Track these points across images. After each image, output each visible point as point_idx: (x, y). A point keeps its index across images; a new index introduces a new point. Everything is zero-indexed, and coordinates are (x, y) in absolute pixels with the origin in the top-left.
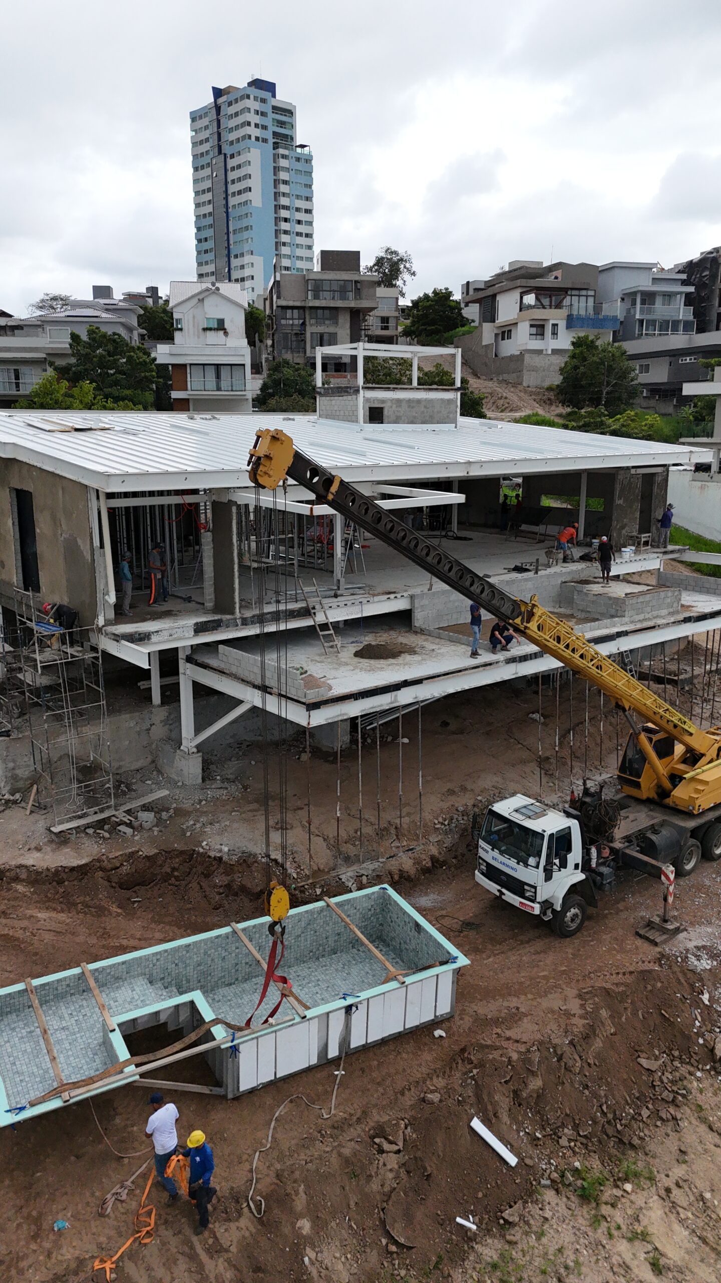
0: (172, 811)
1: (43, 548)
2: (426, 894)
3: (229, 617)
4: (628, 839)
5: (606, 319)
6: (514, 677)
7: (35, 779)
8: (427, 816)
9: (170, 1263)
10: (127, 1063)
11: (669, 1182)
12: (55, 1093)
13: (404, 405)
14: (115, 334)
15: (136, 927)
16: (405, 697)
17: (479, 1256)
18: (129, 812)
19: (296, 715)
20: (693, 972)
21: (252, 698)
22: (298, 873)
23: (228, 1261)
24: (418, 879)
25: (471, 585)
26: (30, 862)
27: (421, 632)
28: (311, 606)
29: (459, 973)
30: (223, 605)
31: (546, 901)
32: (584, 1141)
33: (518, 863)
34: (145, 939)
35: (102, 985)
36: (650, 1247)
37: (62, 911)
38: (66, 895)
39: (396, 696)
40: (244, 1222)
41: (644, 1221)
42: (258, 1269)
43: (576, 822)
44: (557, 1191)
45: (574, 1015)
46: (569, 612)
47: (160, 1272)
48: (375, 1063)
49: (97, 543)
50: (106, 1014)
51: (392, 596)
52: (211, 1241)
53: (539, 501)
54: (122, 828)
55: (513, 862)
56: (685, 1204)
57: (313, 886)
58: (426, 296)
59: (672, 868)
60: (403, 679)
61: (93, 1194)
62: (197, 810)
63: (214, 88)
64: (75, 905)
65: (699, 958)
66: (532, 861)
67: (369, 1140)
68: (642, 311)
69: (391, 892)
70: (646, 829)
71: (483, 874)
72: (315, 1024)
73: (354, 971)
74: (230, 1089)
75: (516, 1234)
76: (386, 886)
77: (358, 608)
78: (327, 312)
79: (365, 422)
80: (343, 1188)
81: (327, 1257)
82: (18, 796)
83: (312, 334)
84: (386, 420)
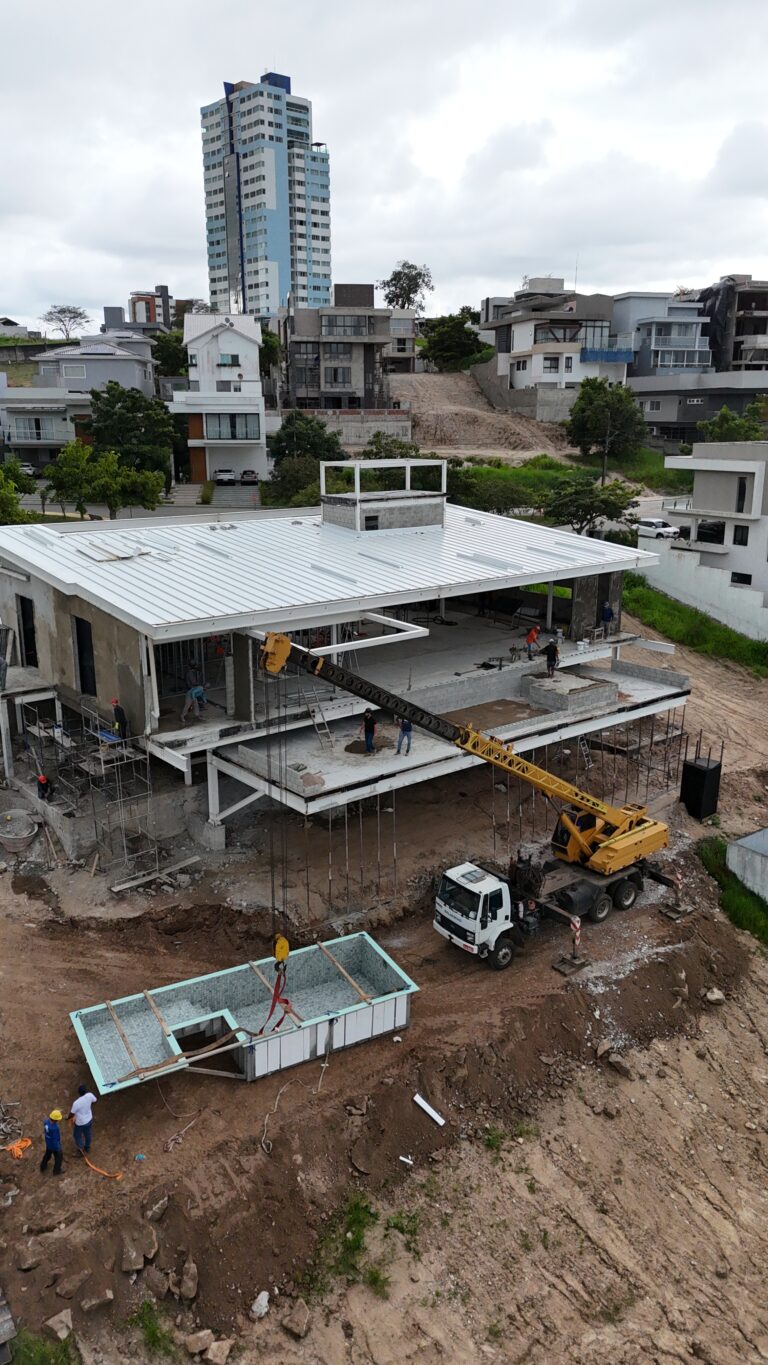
0: (202, 873)
2: (399, 937)
3: (247, 723)
4: (550, 895)
5: (619, 352)
7: (95, 848)
8: (402, 876)
9: (212, 1178)
10: (180, 1056)
11: (548, 1137)
12: (135, 1074)
13: (396, 513)
15: (178, 963)
16: (382, 787)
17: (413, 1180)
18: (169, 875)
19: (297, 804)
20: (590, 995)
21: (263, 788)
22: (299, 922)
23: (248, 1178)
24: (392, 926)
26: (97, 915)
28: (311, 710)
29: (413, 999)
30: (242, 714)
31: (484, 943)
32: (494, 1110)
33: (463, 916)
34: (186, 973)
35: (159, 1005)
36: (529, 1177)
37: (124, 952)
38: (126, 939)
39: (375, 787)
40: (259, 1156)
41: (528, 1161)
42: (267, 1183)
43: (506, 885)
44: (471, 1142)
45: (495, 1026)
47: (206, 1184)
48: (350, 1059)
49: (145, 672)
50: (164, 1024)
54: (165, 887)
55: (458, 915)
56: (558, 1151)
57: (311, 932)
58: (443, 319)
59: (578, 919)
60: (380, 774)
61: (160, 1139)
62: (222, 872)
63: (226, 84)
64: (132, 946)
65: (596, 985)
66: (472, 914)
67: (343, 1108)
68: (657, 344)
69: (368, 938)
70: (567, 888)
71: (439, 923)
72: (307, 1031)
73: (340, 995)
74: (249, 1075)
75: (439, 1167)
76: (364, 933)
77: (349, 708)
78: (341, 347)
79: (362, 530)
80: (324, 1136)
81: (312, 1178)
82: (82, 861)
83: (326, 368)
84: (380, 526)
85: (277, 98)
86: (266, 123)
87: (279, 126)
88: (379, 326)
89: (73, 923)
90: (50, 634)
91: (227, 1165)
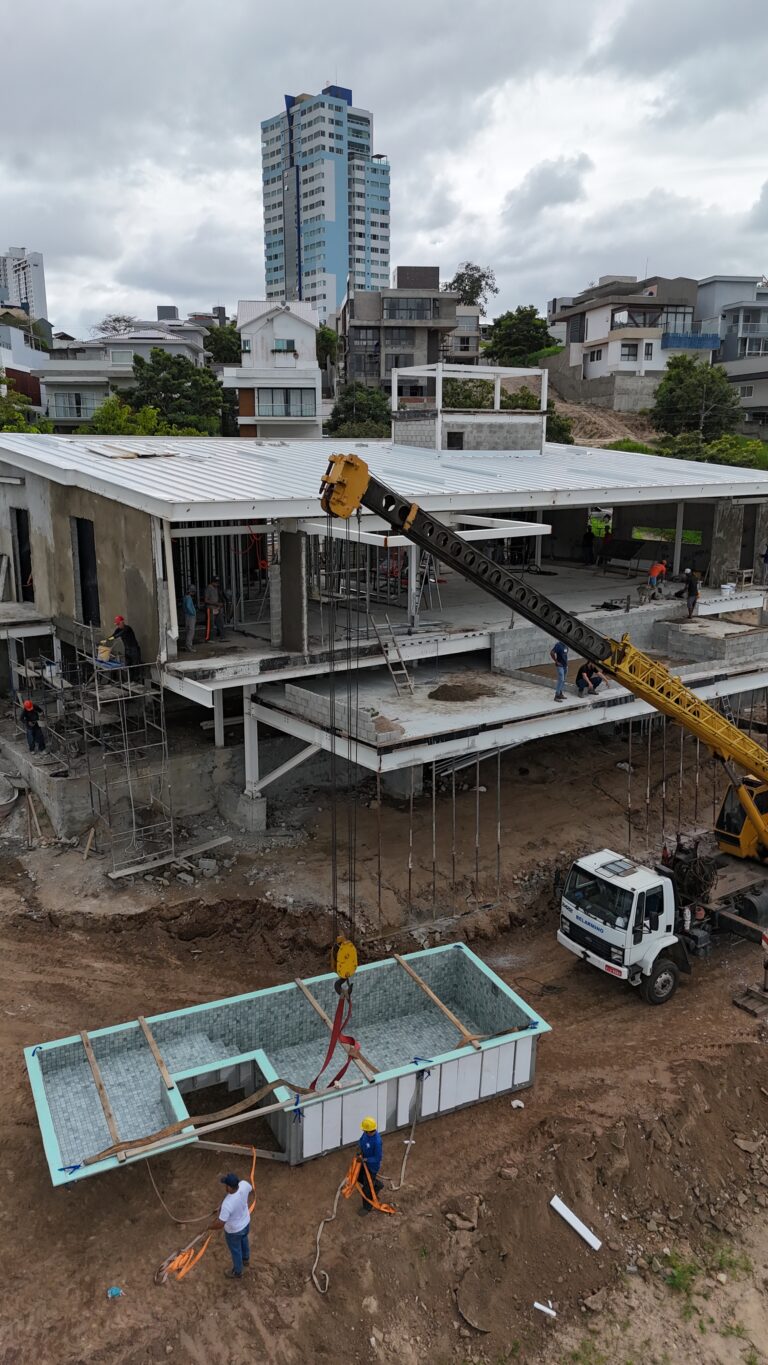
0: (234, 859)
1: (104, 580)
2: (504, 954)
3: (296, 654)
4: (725, 900)
5: (706, 337)
6: (602, 722)
7: (93, 823)
8: (506, 871)
9: (228, 1337)
10: (185, 1123)
12: (112, 1152)
13: (486, 430)
14: (179, 356)
15: (195, 980)
16: (483, 742)
17: (559, 1344)
18: (189, 859)
19: (367, 759)
21: (321, 740)
22: (367, 928)
23: (290, 1338)
24: (496, 938)
25: (558, 622)
26: (86, 909)
27: (501, 673)
28: (383, 644)
29: (539, 1039)
30: (291, 642)
31: (635, 965)
32: (674, 1226)
33: (605, 924)
34: (206, 994)
35: (160, 1040)
36: (746, 1344)
37: (119, 961)
38: (123, 945)
39: (473, 741)
40: (306, 1298)
41: (740, 1316)
42: (321, 1349)
43: (669, 880)
44: (645, 1279)
45: (665, 1090)
46: (662, 653)
47: (218, 1347)
48: (448, 1133)
49: (160, 575)
50: (164, 1071)
51: (470, 634)
52: (272, 1316)
53: (631, 533)
54: (182, 875)
55: (599, 922)
57: (383, 941)
58: (509, 315)
60: (481, 723)
61: (148, 1261)
62: (260, 858)
63: (286, 97)
64: (132, 955)
66: (620, 921)
67: (441, 1215)
68: (745, 329)
69: (466, 950)
70: (745, 890)
71: (566, 934)
72: (384, 1089)
73: (426, 1034)
74: (293, 1155)
75: (599, 1323)
76: (461, 944)
77: (432, 647)
78: (403, 332)
79: (443, 449)
80: (412, 1265)
81: (395, 1339)
82: (74, 840)
83: (387, 355)
84: (465, 445)
85: (339, 109)
86: (327, 135)
87: (339, 137)
88: (444, 310)
89: (53, 920)
90: (47, 551)
91: (255, 1312)
